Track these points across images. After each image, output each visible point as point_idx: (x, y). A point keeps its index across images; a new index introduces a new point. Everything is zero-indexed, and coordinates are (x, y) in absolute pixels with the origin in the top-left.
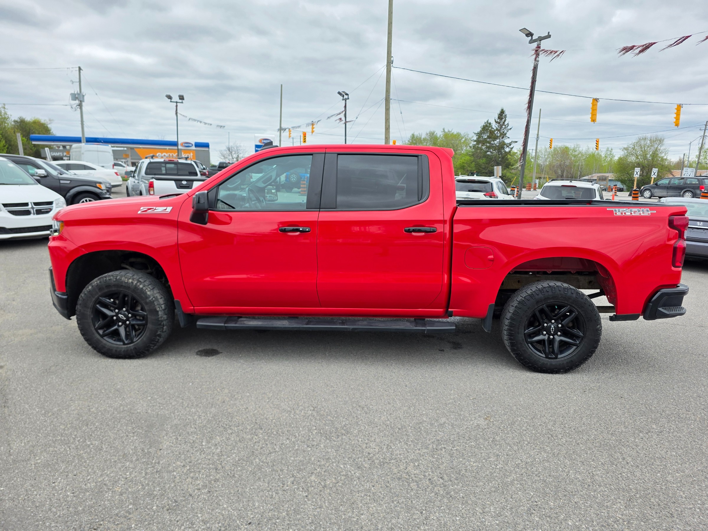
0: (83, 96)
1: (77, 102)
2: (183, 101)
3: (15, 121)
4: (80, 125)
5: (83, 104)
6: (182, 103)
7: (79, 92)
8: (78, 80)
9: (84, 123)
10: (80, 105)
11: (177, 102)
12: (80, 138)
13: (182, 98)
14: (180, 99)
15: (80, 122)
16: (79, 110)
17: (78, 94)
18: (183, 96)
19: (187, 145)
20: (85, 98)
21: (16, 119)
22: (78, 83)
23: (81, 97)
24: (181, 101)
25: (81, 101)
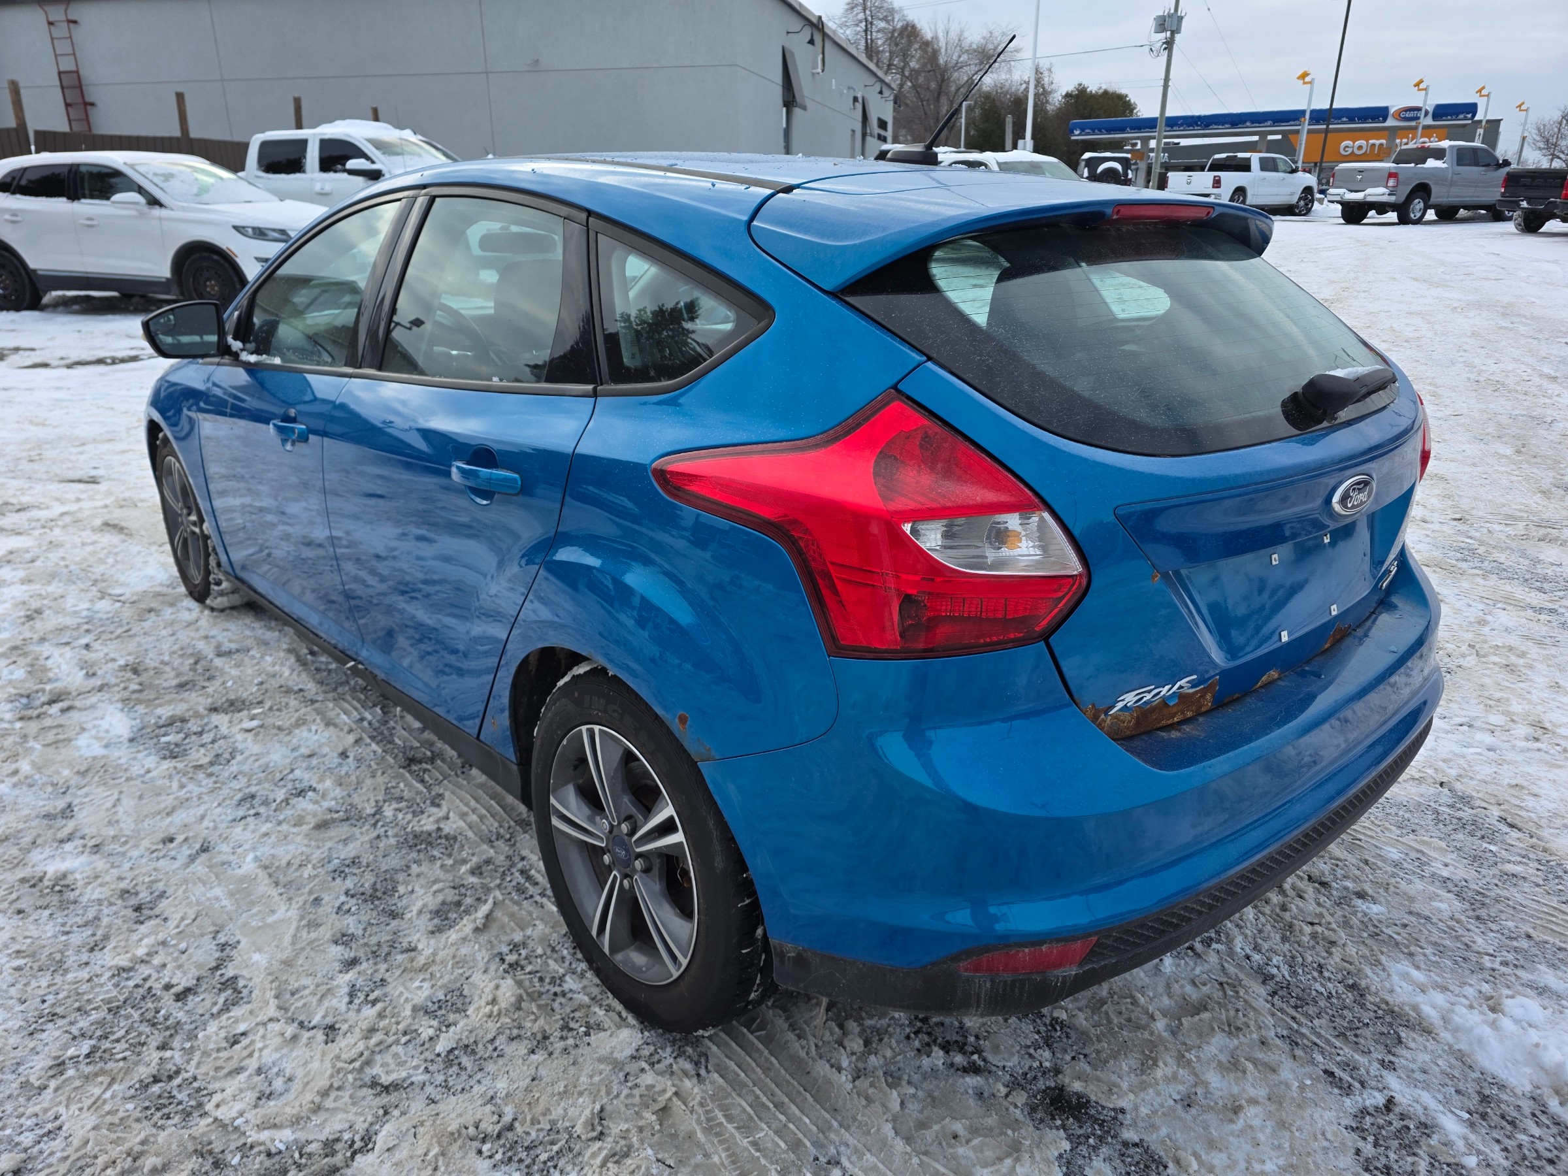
1: (1165, 36)
4: (1161, 89)
7: (1172, 11)
9: (1170, 83)
10: (1169, 44)
16: (1165, 54)
17: (1170, 16)
19: (1411, 113)
23: (1176, 19)
25: (1173, 31)
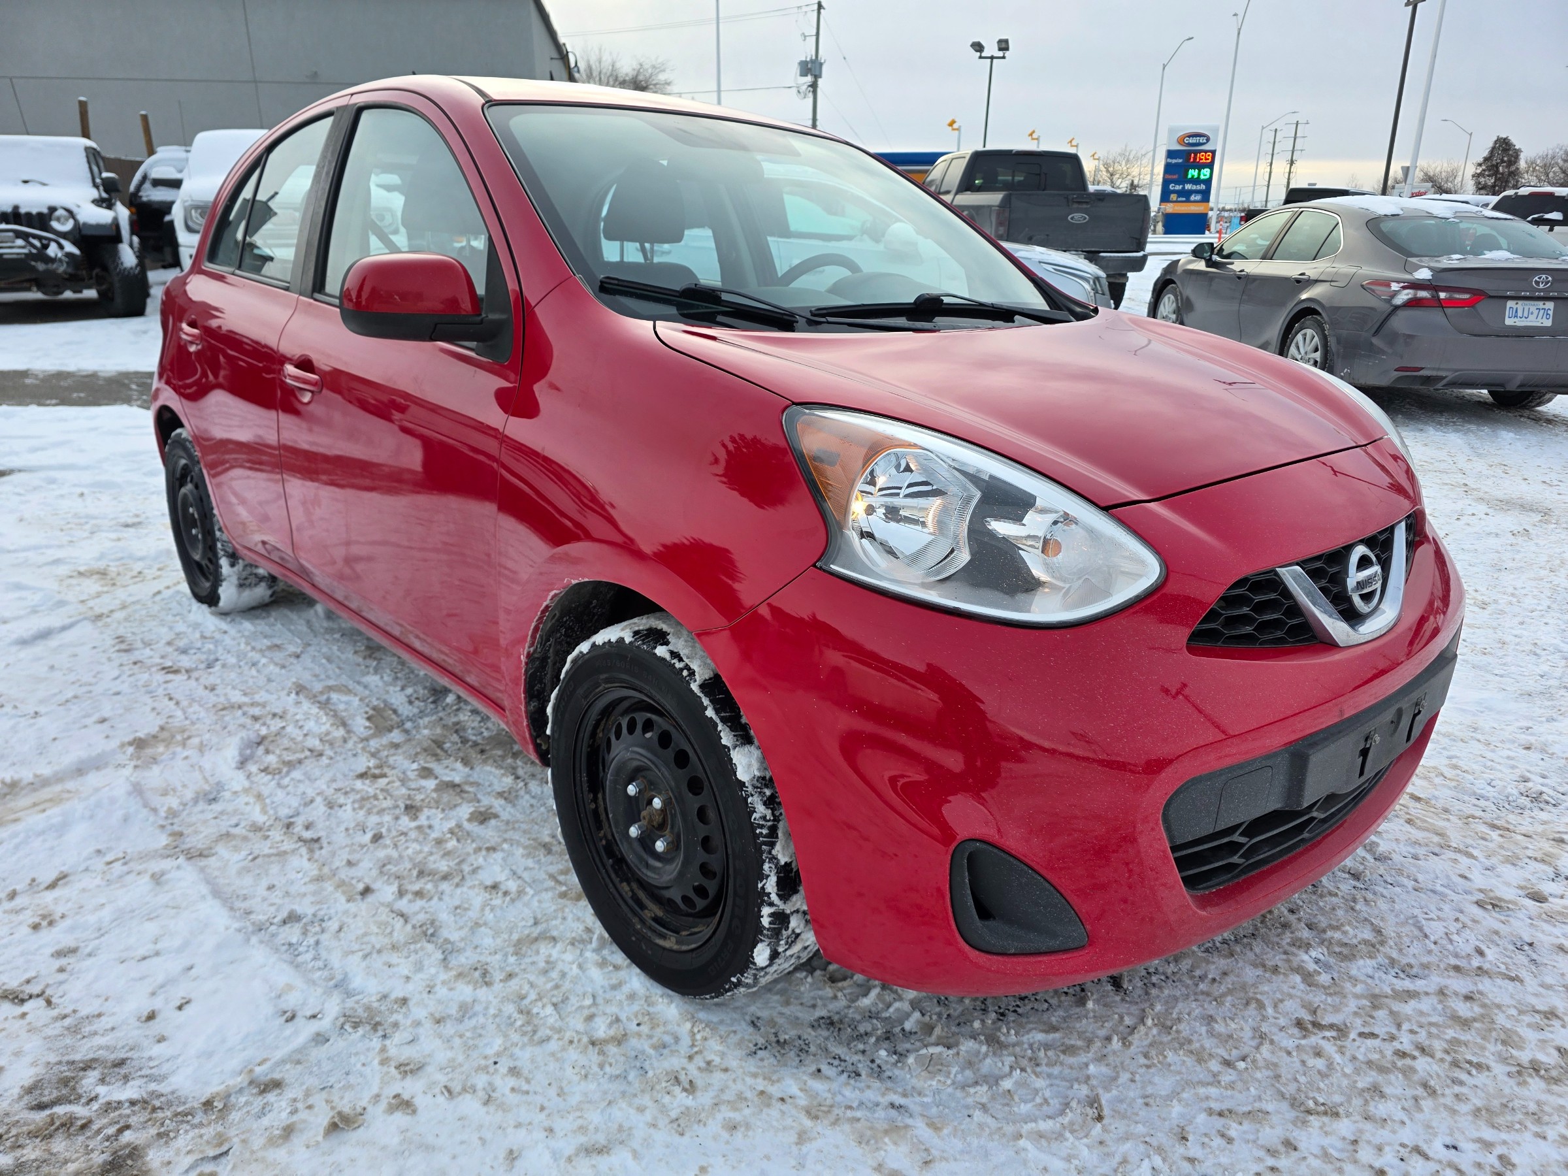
0: (821, 64)
1: (809, 79)
2: (1007, 54)
5: (820, 82)
6: (1004, 57)
8: (814, 32)
10: (814, 86)
11: (992, 58)
13: (1004, 45)
14: (1000, 49)
16: (811, 95)
17: (812, 61)
18: (1006, 41)
20: (825, 68)
22: (814, 39)
24: (1001, 54)
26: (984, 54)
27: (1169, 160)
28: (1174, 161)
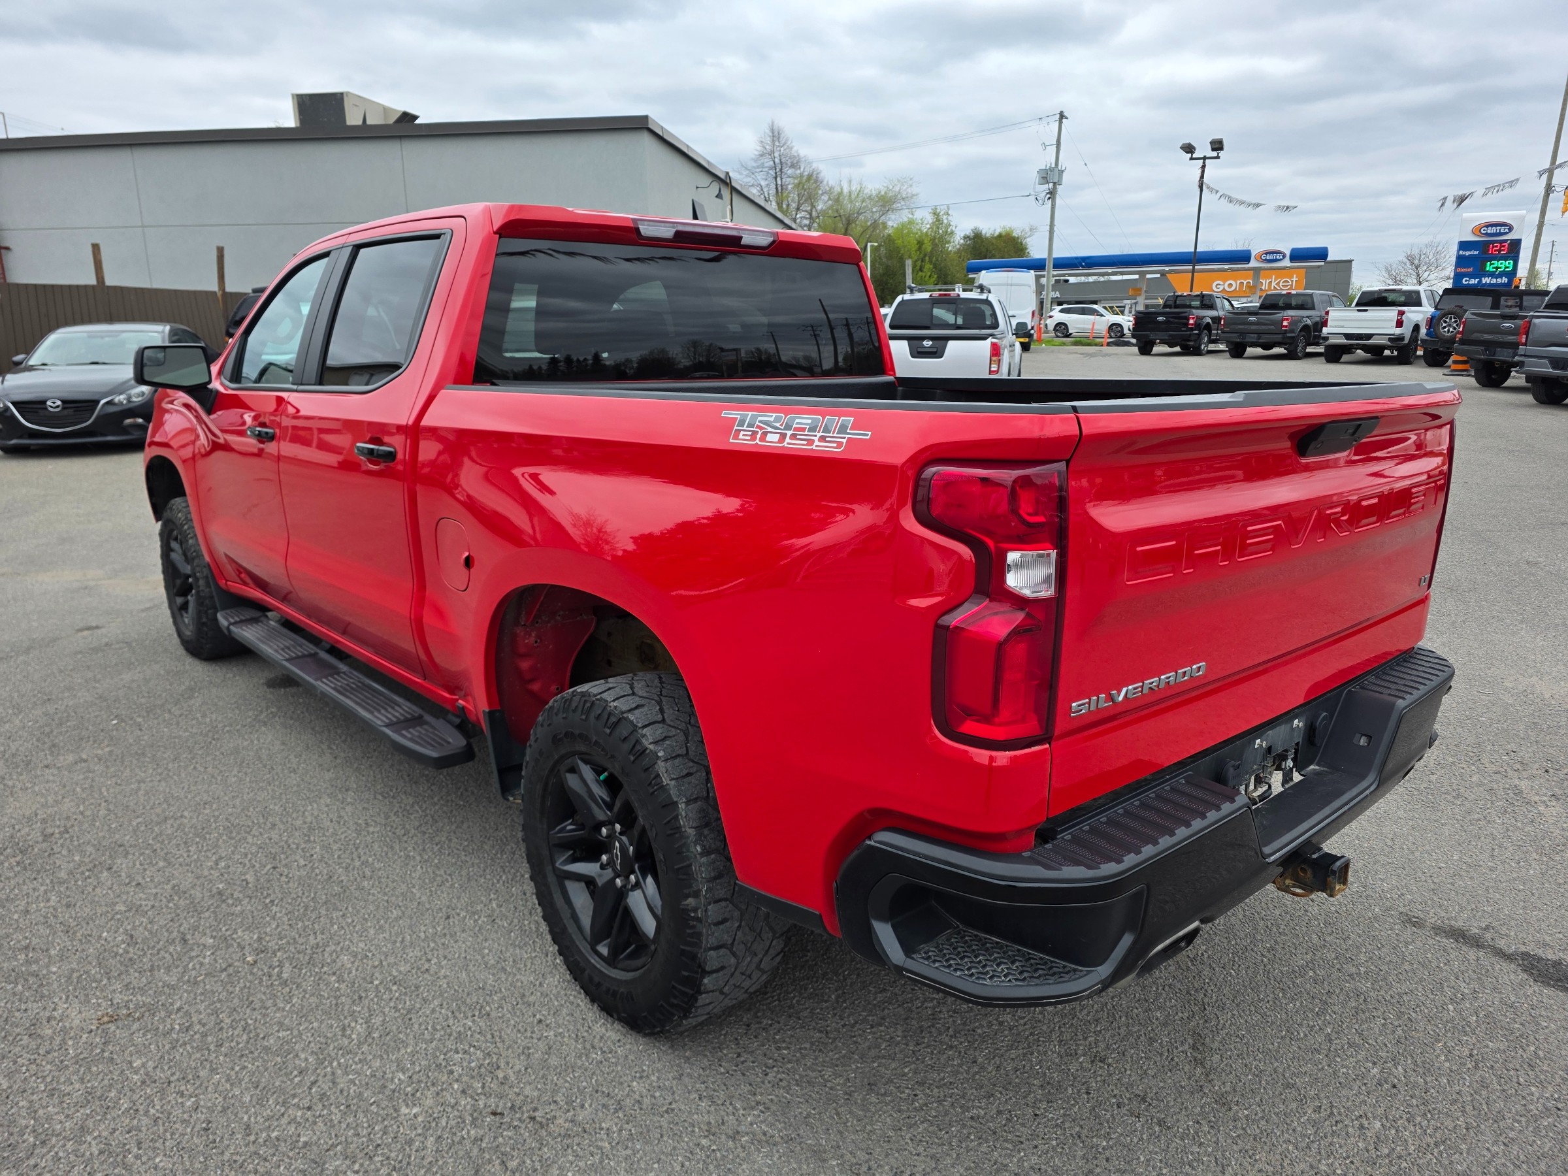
0: (1062, 171)
2: (1221, 153)
3: (966, 237)
4: (1048, 234)
5: (1060, 189)
6: (1218, 157)
7: (1053, 166)
8: (1055, 140)
9: (1055, 229)
10: (1052, 194)
11: (1205, 158)
12: (1044, 260)
13: (1217, 146)
14: (1213, 150)
15: (1048, 228)
17: (1051, 169)
18: (1220, 141)
19: (1272, 256)
20: (1065, 174)
21: (969, 232)
22: (1054, 148)
23: (1057, 173)
24: (1215, 154)
25: (1055, 183)
26: (1194, 156)
27: (1461, 253)
28: (1468, 253)
